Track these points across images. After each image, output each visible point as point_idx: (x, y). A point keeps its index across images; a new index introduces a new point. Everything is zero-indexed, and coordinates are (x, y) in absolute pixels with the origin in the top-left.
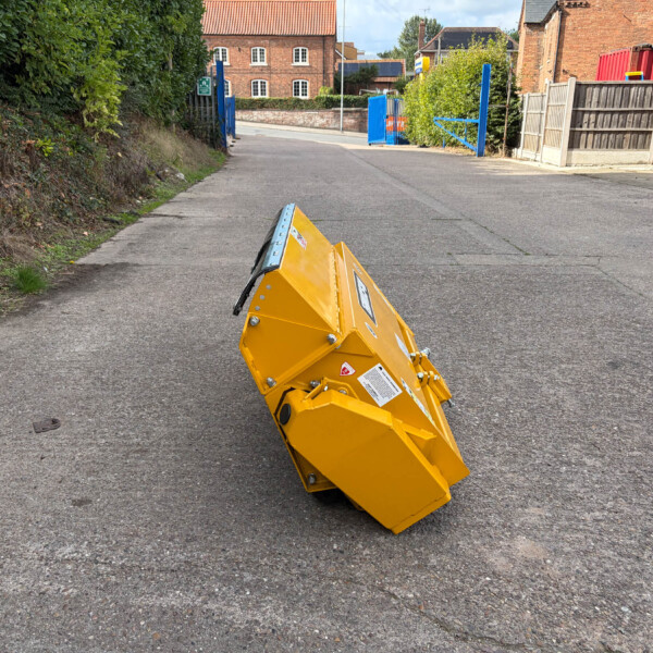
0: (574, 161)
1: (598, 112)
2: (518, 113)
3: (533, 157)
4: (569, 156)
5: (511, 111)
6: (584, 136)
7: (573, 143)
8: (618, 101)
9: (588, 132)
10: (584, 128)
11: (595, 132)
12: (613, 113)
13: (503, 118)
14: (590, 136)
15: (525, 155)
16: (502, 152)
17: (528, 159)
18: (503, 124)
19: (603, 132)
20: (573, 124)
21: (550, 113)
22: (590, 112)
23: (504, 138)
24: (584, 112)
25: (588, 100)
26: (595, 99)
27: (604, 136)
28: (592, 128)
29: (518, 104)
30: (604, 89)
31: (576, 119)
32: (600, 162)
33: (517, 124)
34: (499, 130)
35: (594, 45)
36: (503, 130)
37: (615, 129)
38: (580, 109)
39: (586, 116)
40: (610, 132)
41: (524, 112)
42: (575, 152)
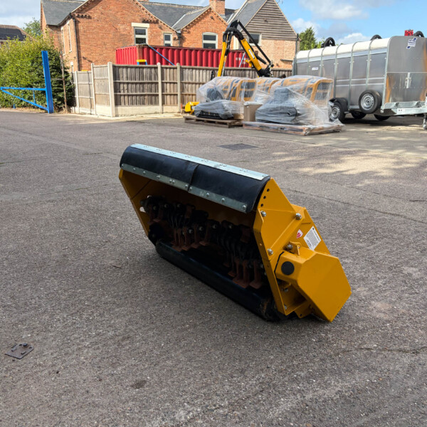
0: (120, 113)
1: (128, 83)
2: (70, 84)
3: (89, 112)
4: (116, 110)
5: (66, 83)
6: (122, 97)
7: (117, 103)
8: (137, 77)
9: (124, 95)
10: (122, 93)
11: (128, 95)
12: (136, 83)
13: (62, 87)
14: (126, 97)
15: (81, 111)
16: (65, 110)
17: (85, 114)
18: (63, 91)
19: (133, 95)
20: (115, 91)
21: (96, 84)
22: (124, 83)
23: (65, 101)
24: (120, 83)
25: (121, 76)
26: (125, 76)
27: (134, 98)
28: (126, 93)
29: (69, 78)
30: (129, 69)
31: (116, 88)
32: (134, 113)
33: (71, 91)
34: (60, 95)
35: (99, 43)
36: (63, 95)
37: (139, 93)
38: (117, 81)
39: (122, 85)
40: (137, 95)
41: (76, 83)
42: (119, 108)
